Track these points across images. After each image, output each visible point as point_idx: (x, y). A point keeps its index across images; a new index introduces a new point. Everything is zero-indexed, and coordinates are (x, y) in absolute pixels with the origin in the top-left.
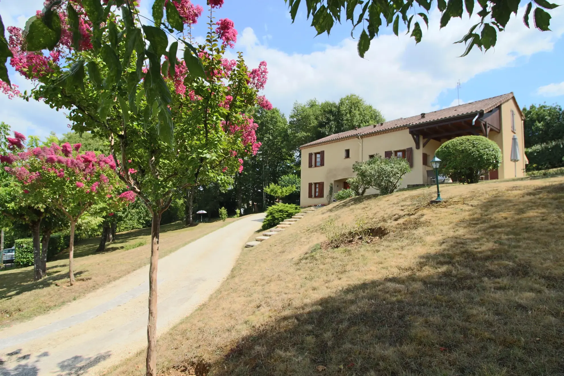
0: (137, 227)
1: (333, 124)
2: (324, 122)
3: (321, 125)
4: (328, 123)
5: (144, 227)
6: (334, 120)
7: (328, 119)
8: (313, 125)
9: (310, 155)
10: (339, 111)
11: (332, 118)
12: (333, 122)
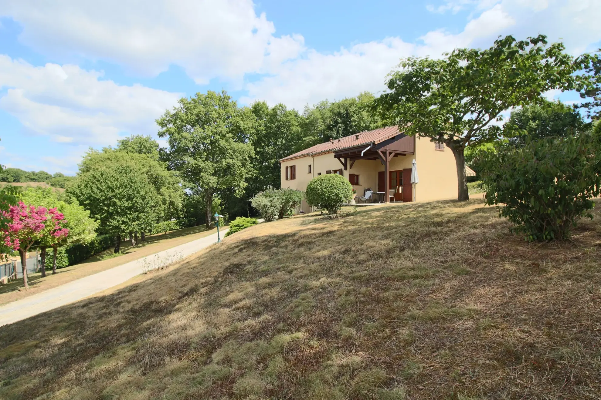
0: (174, 228)
1: (341, 126)
2: (331, 125)
3: (329, 128)
4: (336, 126)
5: (180, 228)
6: (342, 123)
7: (336, 123)
8: (320, 128)
9: (287, 168)
10: (347, 114)
11: (339, 120)
12: (340, 125)
